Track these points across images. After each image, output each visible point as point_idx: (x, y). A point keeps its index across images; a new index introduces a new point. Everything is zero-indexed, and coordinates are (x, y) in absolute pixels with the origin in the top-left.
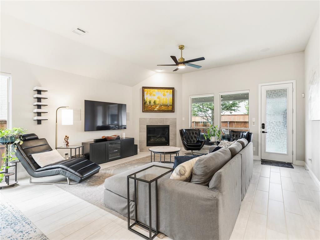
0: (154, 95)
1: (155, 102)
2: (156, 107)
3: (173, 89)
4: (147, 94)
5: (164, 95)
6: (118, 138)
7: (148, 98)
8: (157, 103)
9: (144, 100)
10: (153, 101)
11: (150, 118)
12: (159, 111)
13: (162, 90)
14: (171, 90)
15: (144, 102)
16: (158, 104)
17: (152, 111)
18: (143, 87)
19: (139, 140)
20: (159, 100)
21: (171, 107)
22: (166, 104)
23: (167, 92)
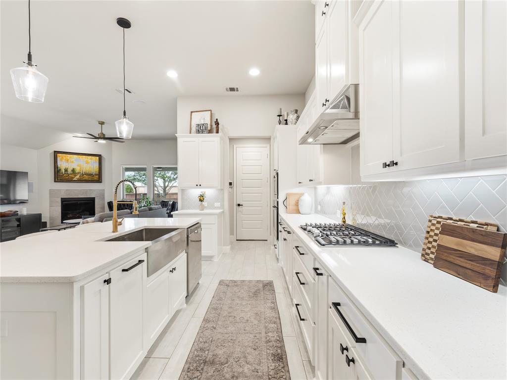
0: (72, 162)
1: (73, 170)
2: (76, 176)
3: (100, 156)
4: (61, 160)
5: (87, 163)
6: (15, 213)
7: (63, 164)
8: (77, 171)
9: (57, 167)
10: (71, 169)
11: (67, 190)
12: (80, 181)
13: (84, 156)
14: (98, 158)
15: (57, 171)
16: (78, 173)
17: (70, 180)
18: (55, 152)
19: (48, 216)
20: (80, 168)
21: (97, 176)
22: (90, 173)
23: (91, 159)
